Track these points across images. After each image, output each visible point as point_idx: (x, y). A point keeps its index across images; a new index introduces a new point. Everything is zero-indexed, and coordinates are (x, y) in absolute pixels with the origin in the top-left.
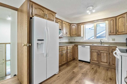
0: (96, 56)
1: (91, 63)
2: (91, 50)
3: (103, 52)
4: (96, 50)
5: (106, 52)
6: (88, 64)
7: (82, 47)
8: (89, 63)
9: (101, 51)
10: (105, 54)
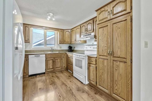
0: (52, 64)
1: (46, 73)
2: (46, 58)
3: (57, 58)
4: (51, 58)
5: (59, 58)
6: (43, 75)
7: (35, 57)
8: (44, 73)
9: (56, 58)
10: (59, 60)
